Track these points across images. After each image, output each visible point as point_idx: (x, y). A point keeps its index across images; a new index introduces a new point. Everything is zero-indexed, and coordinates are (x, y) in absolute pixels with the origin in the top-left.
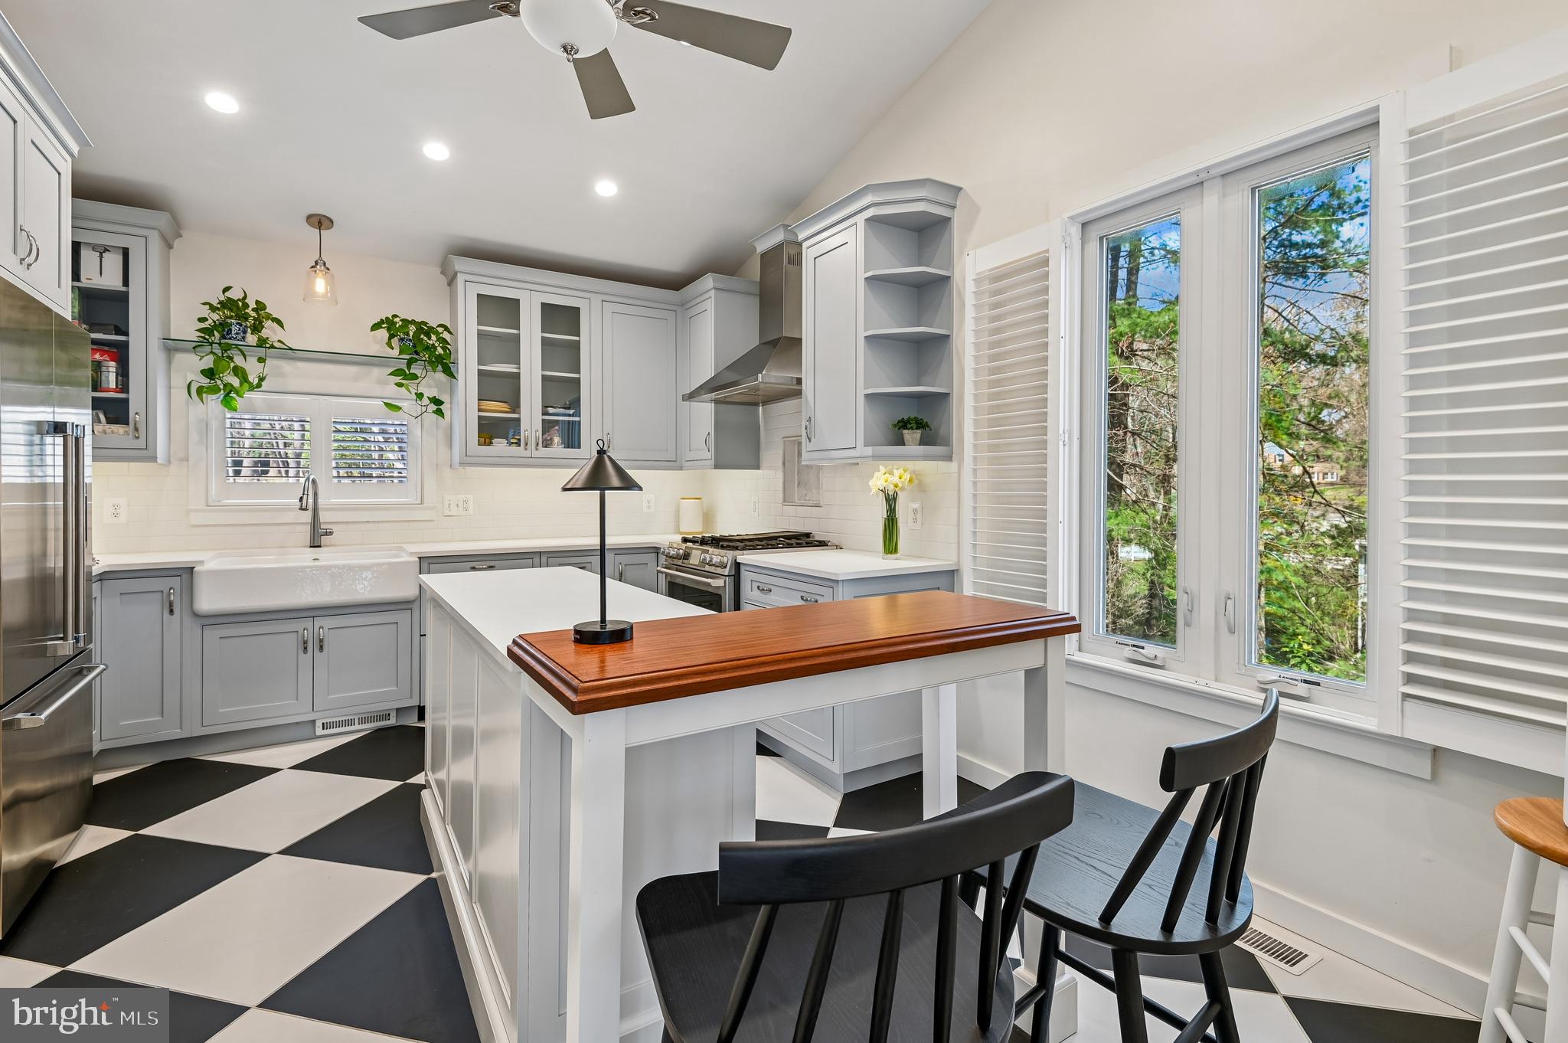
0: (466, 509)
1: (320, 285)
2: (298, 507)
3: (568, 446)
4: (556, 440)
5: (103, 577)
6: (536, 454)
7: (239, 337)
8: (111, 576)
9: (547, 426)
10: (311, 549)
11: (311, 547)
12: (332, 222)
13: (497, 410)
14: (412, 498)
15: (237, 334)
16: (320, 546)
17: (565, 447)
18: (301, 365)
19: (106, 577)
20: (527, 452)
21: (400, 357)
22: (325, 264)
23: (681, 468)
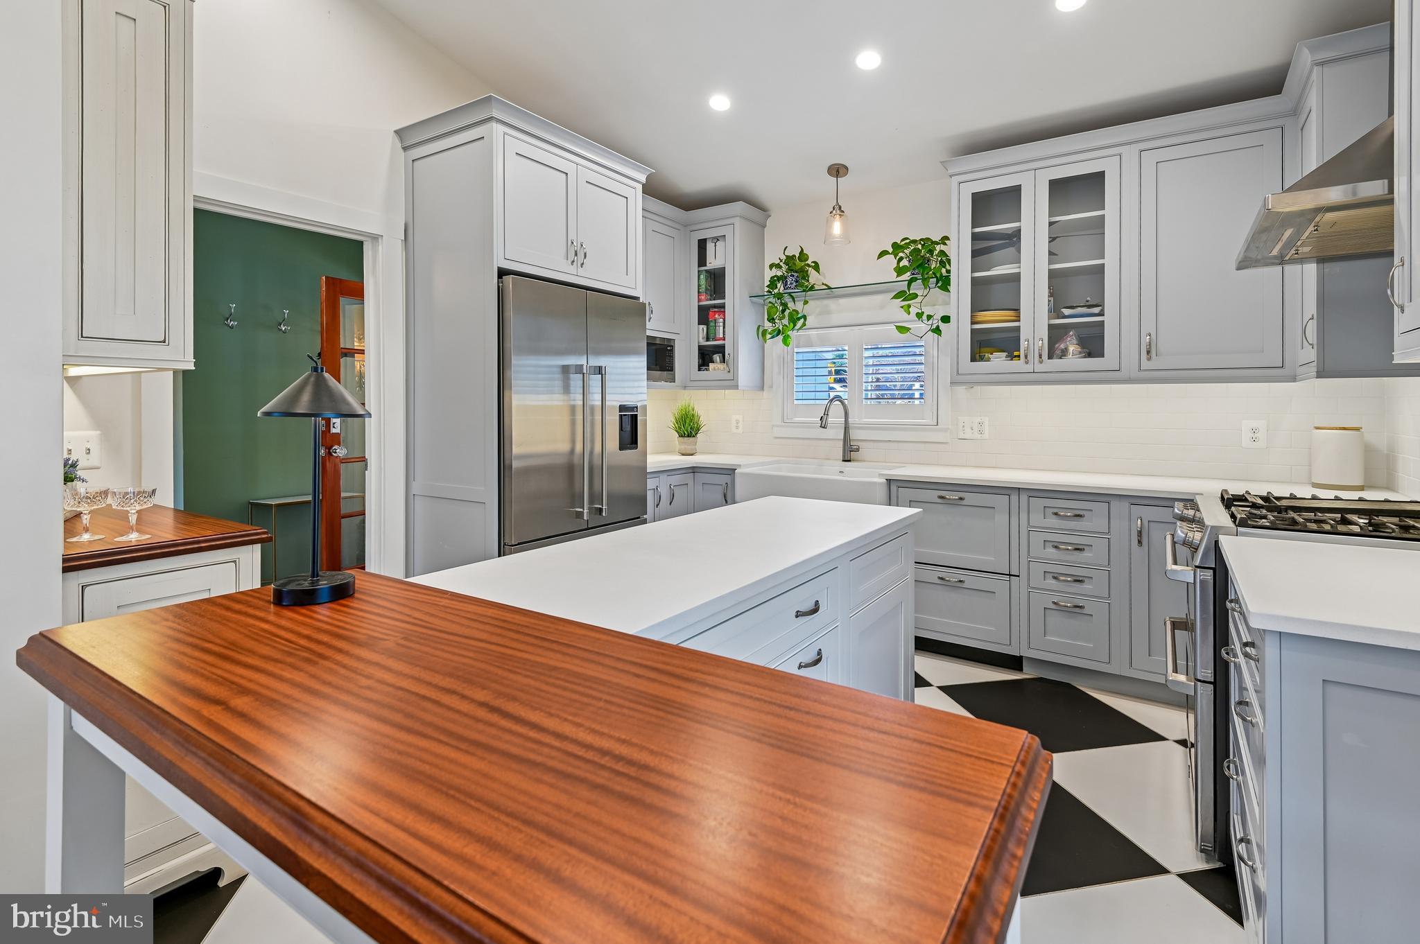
0: (981, 432)
1: (837, 228)
2: (820, 425)
3: (1090, 355)
4: (1072, 348)
5: (696, 470)
6: (1039, 368)
7: (793, 286)
8: (703, 471)
9: (1056, 334)
10: (844, 462)
11: (843, 461)
12: (847, 168)
13: (994, 320)
14: (929, 420)
15: (791, 284)
16: (850, 461)
17: (1085, 357)
18: (842, 301)
19: (698, 470)
20: (1028, 365)
21: (899, 279)
22: (840, 208)
23: (1294, 379)
